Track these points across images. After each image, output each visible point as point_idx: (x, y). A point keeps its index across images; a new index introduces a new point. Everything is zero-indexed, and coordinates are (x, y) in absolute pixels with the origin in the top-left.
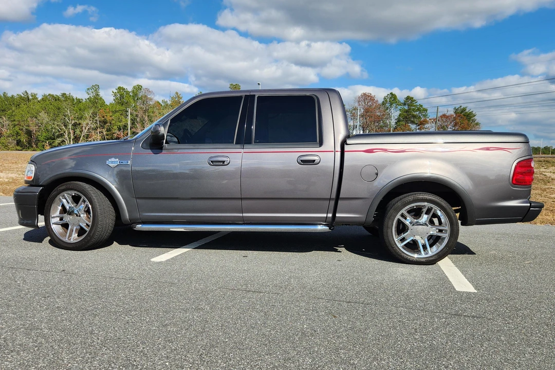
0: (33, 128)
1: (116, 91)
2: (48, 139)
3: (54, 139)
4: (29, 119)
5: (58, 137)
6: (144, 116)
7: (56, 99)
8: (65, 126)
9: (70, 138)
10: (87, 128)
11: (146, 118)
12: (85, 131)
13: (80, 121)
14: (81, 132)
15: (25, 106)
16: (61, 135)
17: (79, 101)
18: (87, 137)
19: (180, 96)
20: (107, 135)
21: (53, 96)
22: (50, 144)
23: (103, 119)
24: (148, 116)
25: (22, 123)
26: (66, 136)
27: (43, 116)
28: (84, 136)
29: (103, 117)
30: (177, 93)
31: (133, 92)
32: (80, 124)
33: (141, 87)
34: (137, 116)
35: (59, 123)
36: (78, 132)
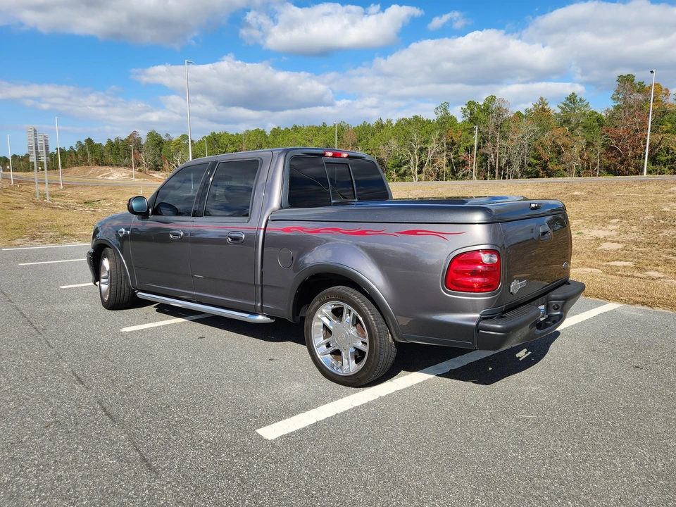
0: (383, 156)
1: (466, 107)
2: (395, 167)
3: (401, 166)
4: (381, 147)
5: (405, 164)
6: (496, 132)
7: (409, 122)
8: (412, 152)
9: (415, 165)
10: (432, 153)
11: (498, 135)
12: (430, 156)
13: (426, 145)
14: (427, 156)
15: (379, 134)
16: (408, 162)
17: (429, 122)
18: (434, 162)
19: (546, 102)
20: (454, 158)
21: (406, 120)
22: (397, 172)
23: (450, 140)
24: (501, 132)
25: (374, 152)
26: (412, 163)
27: (393, 142)
28: (429, 161)
29: (452, 138)
30: (541, 99)
31: (484, 105)
32: (426, 148)
33: (495, 97)
34: (487, 133)
35: (406, 149)
36: (423, 157)
